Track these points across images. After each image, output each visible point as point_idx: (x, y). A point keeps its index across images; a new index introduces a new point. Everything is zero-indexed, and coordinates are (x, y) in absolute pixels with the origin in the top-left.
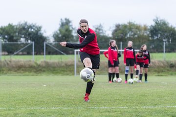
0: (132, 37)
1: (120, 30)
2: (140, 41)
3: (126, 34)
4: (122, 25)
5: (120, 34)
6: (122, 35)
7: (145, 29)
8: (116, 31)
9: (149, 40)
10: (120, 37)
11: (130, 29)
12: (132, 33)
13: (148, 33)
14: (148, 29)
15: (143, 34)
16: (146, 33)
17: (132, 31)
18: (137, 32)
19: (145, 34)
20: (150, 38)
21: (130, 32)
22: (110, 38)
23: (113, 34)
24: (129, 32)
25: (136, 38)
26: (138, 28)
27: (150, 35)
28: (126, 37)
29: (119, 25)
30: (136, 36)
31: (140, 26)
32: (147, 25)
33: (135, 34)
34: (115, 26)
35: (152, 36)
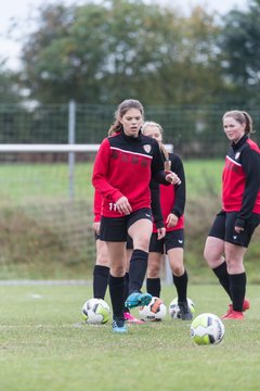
0: (129, 71)
1: (66, 34)
2: (170, 97)
3: (99, 59)
4: (77, 10)
5: (65, 60)
6: (76, 62)
7: (201, 30)
8: (43, 40)
9: (220, 90)
10: (66, 75)
11: (122, 32)
12: (131, 54)
13: (216, 50)
14: (217, 31)
15: (188, 60)
16: (204, 51)
17: (131, 44)
18: (155, 45)
19: (201, 58)
20: (228, 81)
21: (120, 48)
22: (15, 78)
23: (27, 57)
24: (112, 49)
25: (150, 74)
26: (161, 24)
27: (225, 64)
28: (99, 76)
29: (61, 9)
30: (151, 67)
31: (170, 16)
32: (209, 11)
33: (145, 58)
34: (37, 14)
35: (237, 70)
